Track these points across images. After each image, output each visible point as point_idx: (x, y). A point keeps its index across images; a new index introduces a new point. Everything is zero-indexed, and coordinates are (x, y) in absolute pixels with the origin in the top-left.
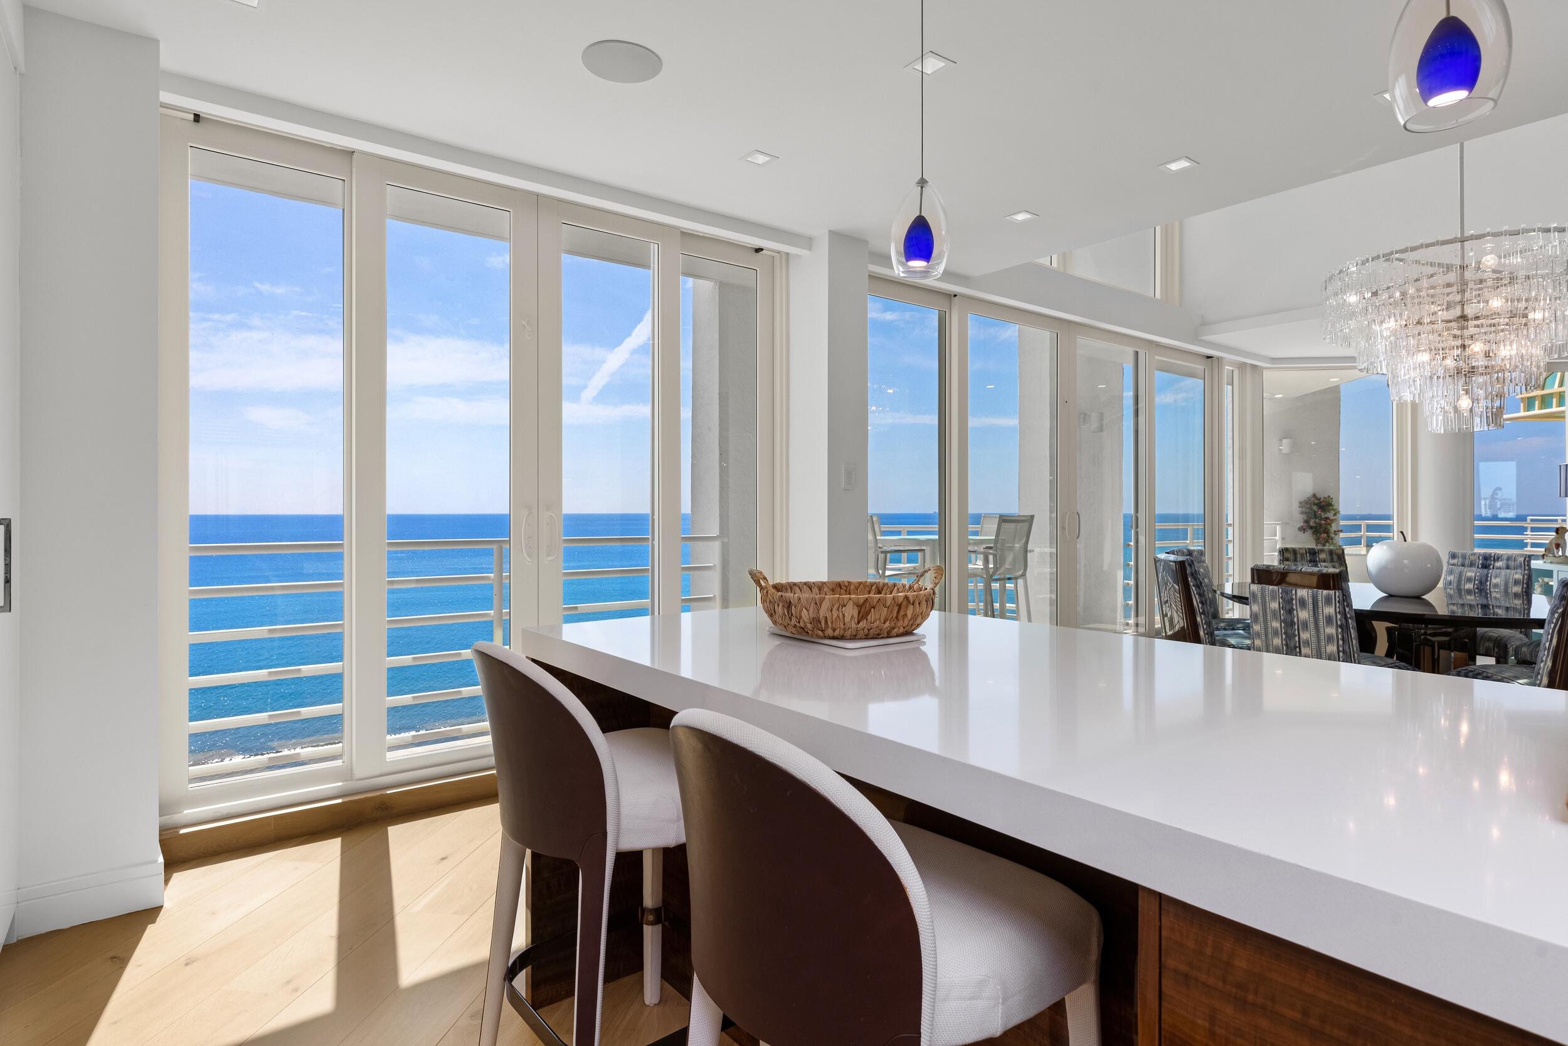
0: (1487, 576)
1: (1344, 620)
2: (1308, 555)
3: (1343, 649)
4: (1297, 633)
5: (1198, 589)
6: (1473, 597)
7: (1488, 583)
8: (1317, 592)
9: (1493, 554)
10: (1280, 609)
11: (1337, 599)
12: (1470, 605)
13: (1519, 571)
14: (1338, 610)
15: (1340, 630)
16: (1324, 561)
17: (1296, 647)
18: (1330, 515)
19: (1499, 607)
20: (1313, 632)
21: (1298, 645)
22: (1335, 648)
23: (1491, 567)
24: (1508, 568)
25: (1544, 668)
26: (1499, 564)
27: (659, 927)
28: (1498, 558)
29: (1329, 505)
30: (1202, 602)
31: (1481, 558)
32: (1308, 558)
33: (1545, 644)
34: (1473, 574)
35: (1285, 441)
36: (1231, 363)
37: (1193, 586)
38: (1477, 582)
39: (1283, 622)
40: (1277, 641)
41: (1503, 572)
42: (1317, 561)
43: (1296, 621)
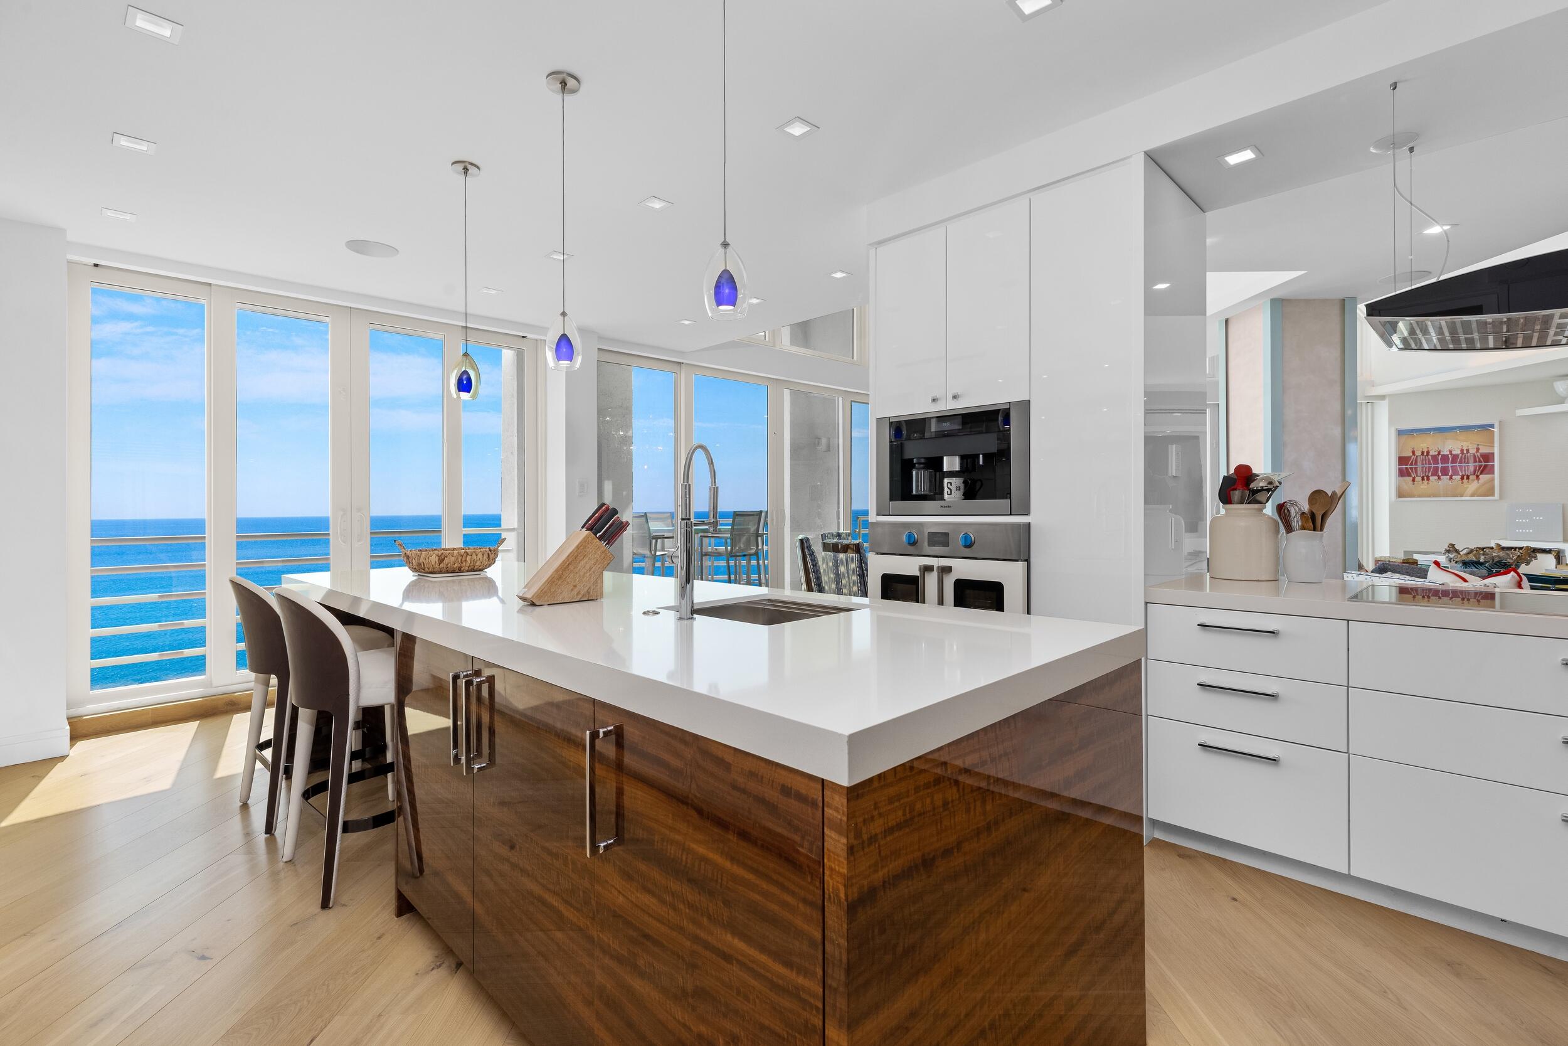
27: (360, 732)
30: (813, 565)
40: (855, 589)
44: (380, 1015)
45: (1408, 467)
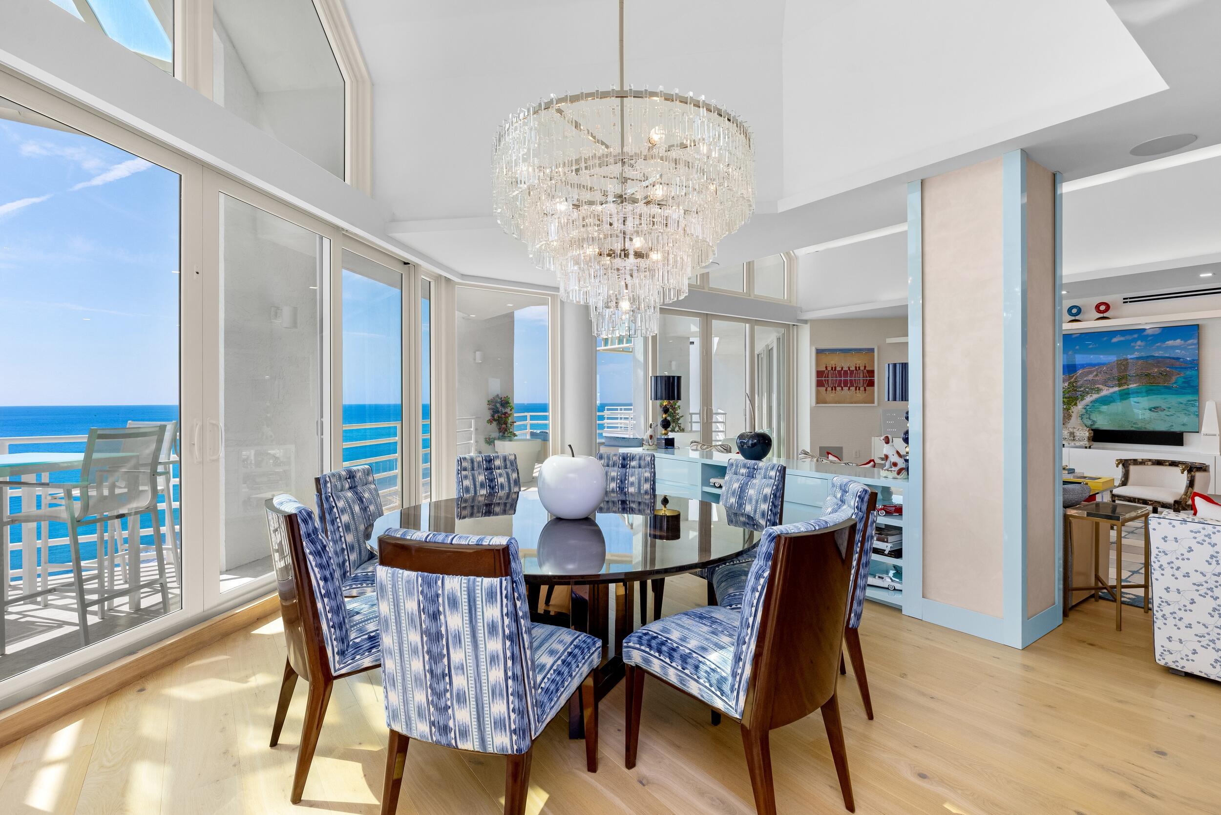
0: (626, 475)
1: (514, 625)
2: (484, 463)
3: (513, 673)
4: (445, 652)
5: (318, 558)
6: (615, 495)
7: (627, 482)
8: (474, 580)
9: (629, 455)
10: (420, 612)
11: (504, 592)
12: (613, 502)
13: (647, 469)
14: (505, 611)
15: (508, 643)
16: (499, 468)
17: (444, 676)
18: (508, 410)
19: (633, 502)
20: (470, 649)
21: (447, 672)
22: (501, 674)
23: (628, 466)
24: (640, 467)
25: (747, 653)
26: (633, 463)
28: (633, 458)
29: (508, 403)
31: (621, 458)
32: (485, 466)
33: (747, 619)
34: (616, 474)
35: (478, 353)
36: (428, 274)
37: (311, 553)
38: (618, 481)
39: (425, 632)
41: (637, 470)
42: (492, 469)
43: (444, 632)
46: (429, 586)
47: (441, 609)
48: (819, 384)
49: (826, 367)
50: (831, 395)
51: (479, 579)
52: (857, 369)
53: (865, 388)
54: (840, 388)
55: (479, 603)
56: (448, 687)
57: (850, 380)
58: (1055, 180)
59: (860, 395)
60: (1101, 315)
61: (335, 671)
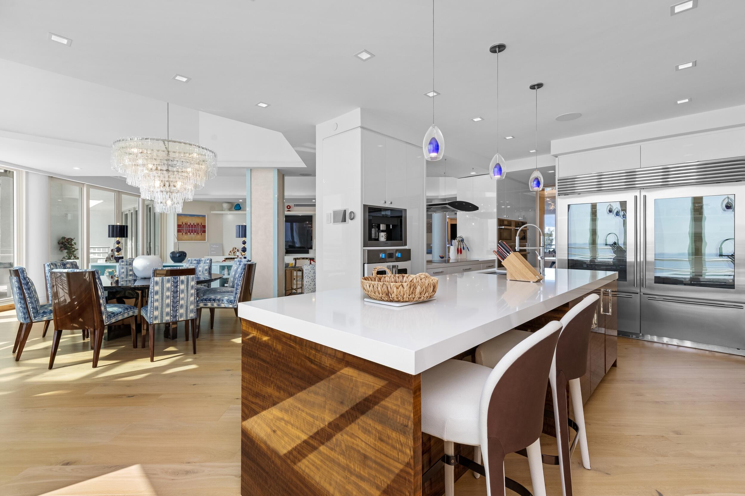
4: (178, 295)
10: (171, 287)
17: (177, 302)
21: (178, 300)
43: (178, 290)
44: (613, 426)
45: (181, 229)
46: (175, 279)
47: (179, 284)
48: (179, 231)
49: (182, 223)
50: (185, 236)
51: (190, 276)
52: (198, 224)
53: (201, 233)
54: (190, 233)
55: (189, 281)
56: (178, 304)
57: (194, 230)
58: (283, 176)
59: (199, 236)
60: (288, 210)
61: (106, 323)
